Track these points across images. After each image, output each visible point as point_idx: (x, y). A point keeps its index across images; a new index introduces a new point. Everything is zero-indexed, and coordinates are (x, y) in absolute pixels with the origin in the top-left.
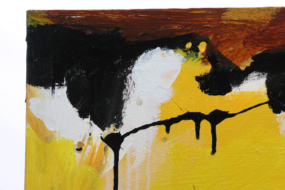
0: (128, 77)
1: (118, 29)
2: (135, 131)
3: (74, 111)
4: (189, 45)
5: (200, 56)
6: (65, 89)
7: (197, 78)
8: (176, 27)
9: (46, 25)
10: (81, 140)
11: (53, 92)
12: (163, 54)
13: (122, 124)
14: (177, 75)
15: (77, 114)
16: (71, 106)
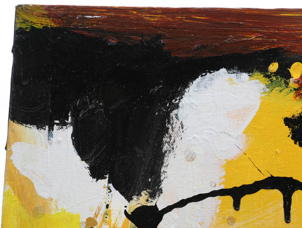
0: (173, 114)
1: (159, 37)
2: (182, 203)
3: (83, 167)
4: (274, 67)
5: (292, 84)
6: (70, 130)
7: (288, 121)
8: (253, 37)
9: (45, 28)
10: (92, 216)
11: (50, 135)
12: (230, 80)
13: (161, 191)
14: (253, 114)
15: (88, 171)
16: (79, 158)
